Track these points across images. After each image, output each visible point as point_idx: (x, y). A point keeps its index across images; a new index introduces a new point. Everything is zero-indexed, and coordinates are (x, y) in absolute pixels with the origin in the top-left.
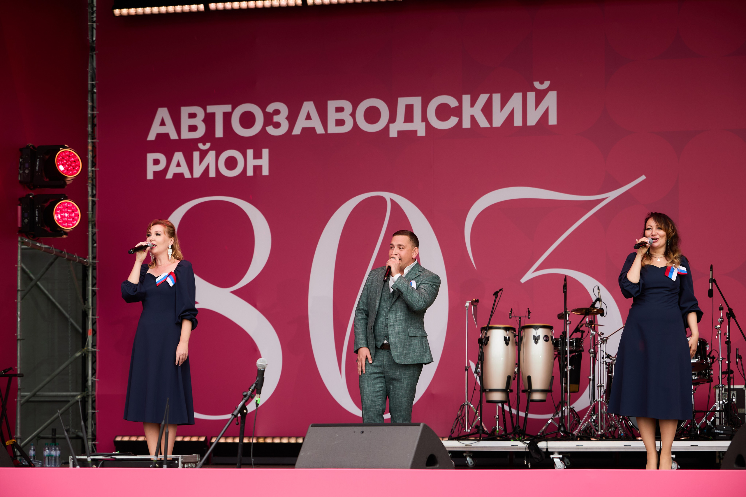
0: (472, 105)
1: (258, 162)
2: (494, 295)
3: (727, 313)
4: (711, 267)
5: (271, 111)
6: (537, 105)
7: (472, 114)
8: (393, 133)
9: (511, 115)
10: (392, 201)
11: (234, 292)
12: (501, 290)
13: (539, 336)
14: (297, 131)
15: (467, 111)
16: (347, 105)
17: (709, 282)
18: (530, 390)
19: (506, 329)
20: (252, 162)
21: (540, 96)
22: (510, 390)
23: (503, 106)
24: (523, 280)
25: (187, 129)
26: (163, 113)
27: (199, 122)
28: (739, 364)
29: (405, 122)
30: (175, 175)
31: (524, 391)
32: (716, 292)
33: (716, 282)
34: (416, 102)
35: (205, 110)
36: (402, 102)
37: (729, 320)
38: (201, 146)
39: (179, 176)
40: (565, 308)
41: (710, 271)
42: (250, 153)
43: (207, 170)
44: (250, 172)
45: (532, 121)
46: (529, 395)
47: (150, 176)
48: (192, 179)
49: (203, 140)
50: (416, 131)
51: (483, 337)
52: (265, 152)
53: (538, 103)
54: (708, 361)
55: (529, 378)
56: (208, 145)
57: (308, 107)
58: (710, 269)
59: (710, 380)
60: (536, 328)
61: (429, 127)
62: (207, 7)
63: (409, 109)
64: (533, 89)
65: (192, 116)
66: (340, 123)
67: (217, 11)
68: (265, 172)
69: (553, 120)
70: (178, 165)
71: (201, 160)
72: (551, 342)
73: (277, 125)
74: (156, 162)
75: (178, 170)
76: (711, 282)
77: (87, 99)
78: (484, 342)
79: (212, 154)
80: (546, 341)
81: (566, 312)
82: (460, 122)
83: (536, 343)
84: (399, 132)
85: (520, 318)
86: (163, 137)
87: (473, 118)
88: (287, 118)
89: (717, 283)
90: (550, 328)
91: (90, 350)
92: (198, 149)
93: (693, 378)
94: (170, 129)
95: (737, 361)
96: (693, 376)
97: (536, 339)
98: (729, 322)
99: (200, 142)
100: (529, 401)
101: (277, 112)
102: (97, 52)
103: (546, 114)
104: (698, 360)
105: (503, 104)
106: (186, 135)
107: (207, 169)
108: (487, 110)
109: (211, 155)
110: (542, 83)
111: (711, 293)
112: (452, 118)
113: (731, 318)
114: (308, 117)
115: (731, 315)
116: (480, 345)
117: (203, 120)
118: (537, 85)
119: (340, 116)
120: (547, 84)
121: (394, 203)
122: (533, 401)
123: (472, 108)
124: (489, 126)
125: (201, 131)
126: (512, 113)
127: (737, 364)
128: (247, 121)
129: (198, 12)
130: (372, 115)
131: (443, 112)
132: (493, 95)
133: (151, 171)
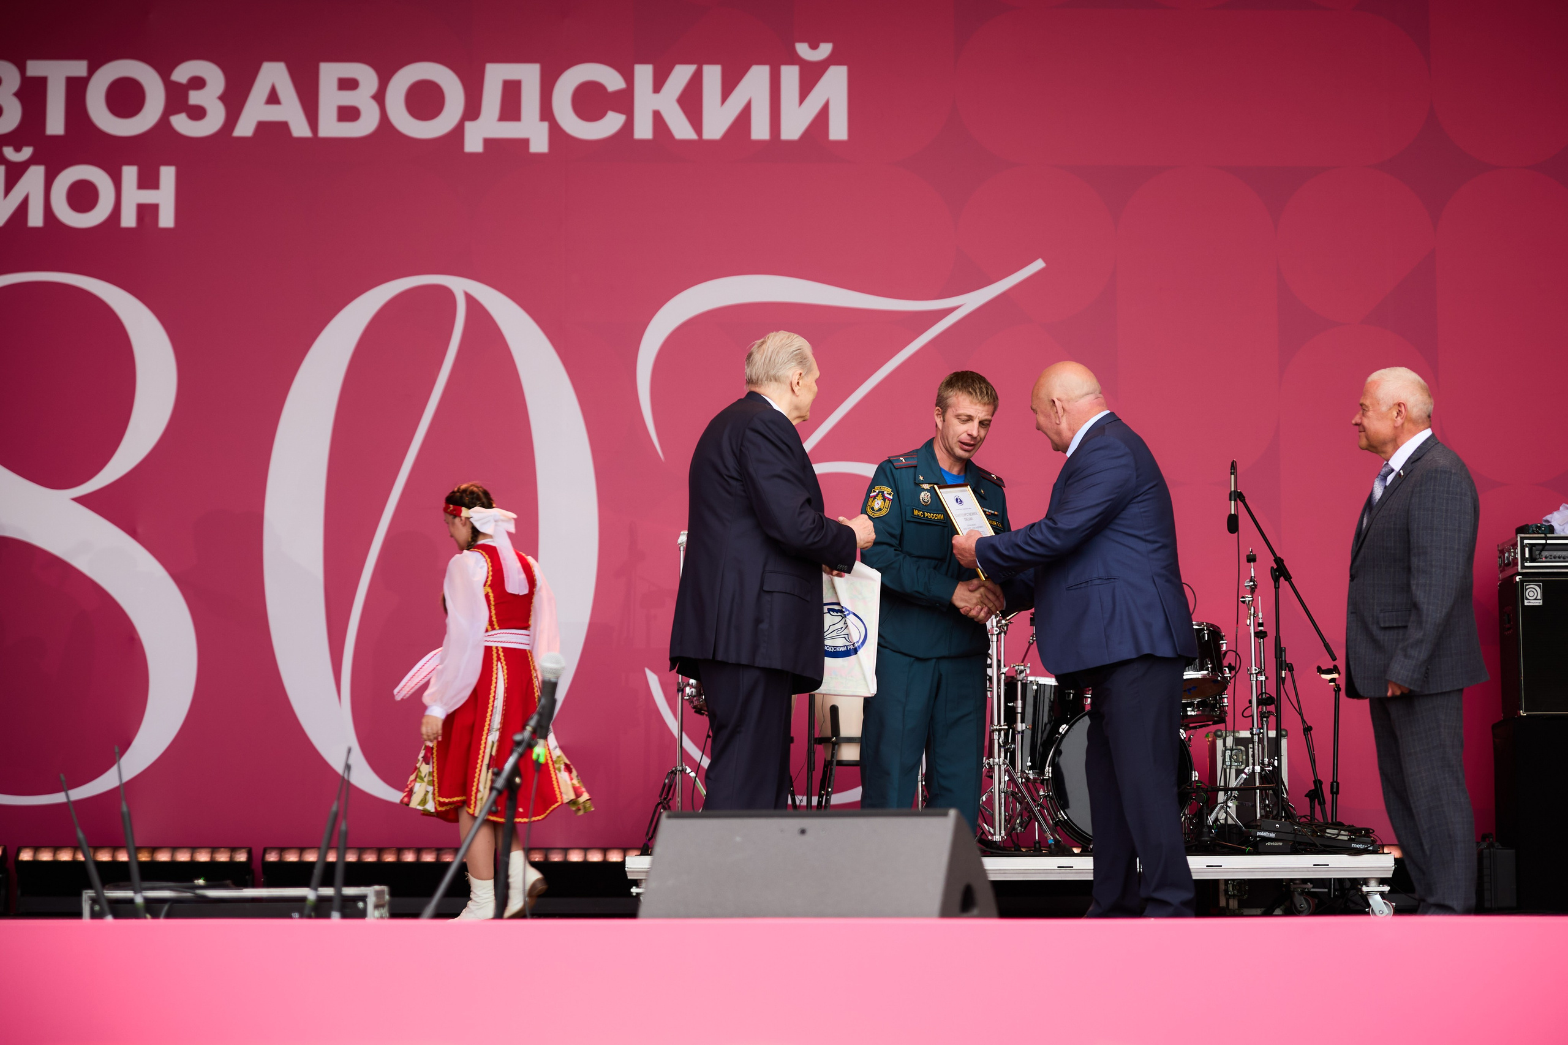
0: (657, 87)
1: (148, 197)
3: (1272, 568)
4: (1233, 465)
5: (184, 81)
6: (803, 95)
7: (656, 108)
8: (473, 144)
9: (745, 116)
10: (469, 298)
11: (83, 499)
14: (245, 128)
15: (645, 102)
16: (366, 75)
17: (1228, 498)
18: (835, 739)
20: (133, 196)
21: (811, 76)
27: (5, 97)
28: (1289, 682)
29: (501, 119)
31: (823, 740)
32: (1244, 520)
33: (1245, 500)
34: (529, 74)
35: (22, 70)
36: (496, 75)
37: (1277, 583)
38: (9, 152)
41: (1231, 474)
42: (130, 173)
43: (22, 210)
44: (129, 220)
45: (793, 127)
46: (833, 749)
49: (15, 139)
50: (525, 142)
52: (168, 175)
53: (805, 90)
54: (1226, 675)
55: (834, 710)
57: (274, 74)
58: (1231, 470)
59: (1223, 717)
61: (556, 132)
63: (512, 91)
64: (794, 59)
66: (348, 114)
68: (167, 219)
69: (838, 130)
71: (9, 185)
73: (197, 113)
76: (1233, 498)
79: (36, 173)
82: (629, 126)
84: (488, 142)
87: (657, 116)
88: (221, 98)
89: (1247, 501)
92: (4, 160)
93: (1189, 713)
95: (1283, 676)
96: (1188, 709)
98: (1277, 588)
99: (8, 145)
100: (835, 763)
101: (198, 83)
103: (823, 116)
104: (1208, 674)
105: (728, 88)
107: (23, 208)
108: (691, 102)
109: (34, 177)
110: (814, 46)
111: (1233, 524)
112: (611, 115)
113: (1282, 579)
114: (273, 98)
115: (1280, 572)
117: (17, 94)
118: (803, 50)
119: (348, 98)
120: (825, 50)
121: (473, 304)
122: (841, 763)
123: (656, 95)
124: (693, 136)
125: (11, 119)
126: (746, 110)
127: (1284, 684)
128: (126, 98)
130: (425, 100)
131: (590, 101)
132: (705, 68)
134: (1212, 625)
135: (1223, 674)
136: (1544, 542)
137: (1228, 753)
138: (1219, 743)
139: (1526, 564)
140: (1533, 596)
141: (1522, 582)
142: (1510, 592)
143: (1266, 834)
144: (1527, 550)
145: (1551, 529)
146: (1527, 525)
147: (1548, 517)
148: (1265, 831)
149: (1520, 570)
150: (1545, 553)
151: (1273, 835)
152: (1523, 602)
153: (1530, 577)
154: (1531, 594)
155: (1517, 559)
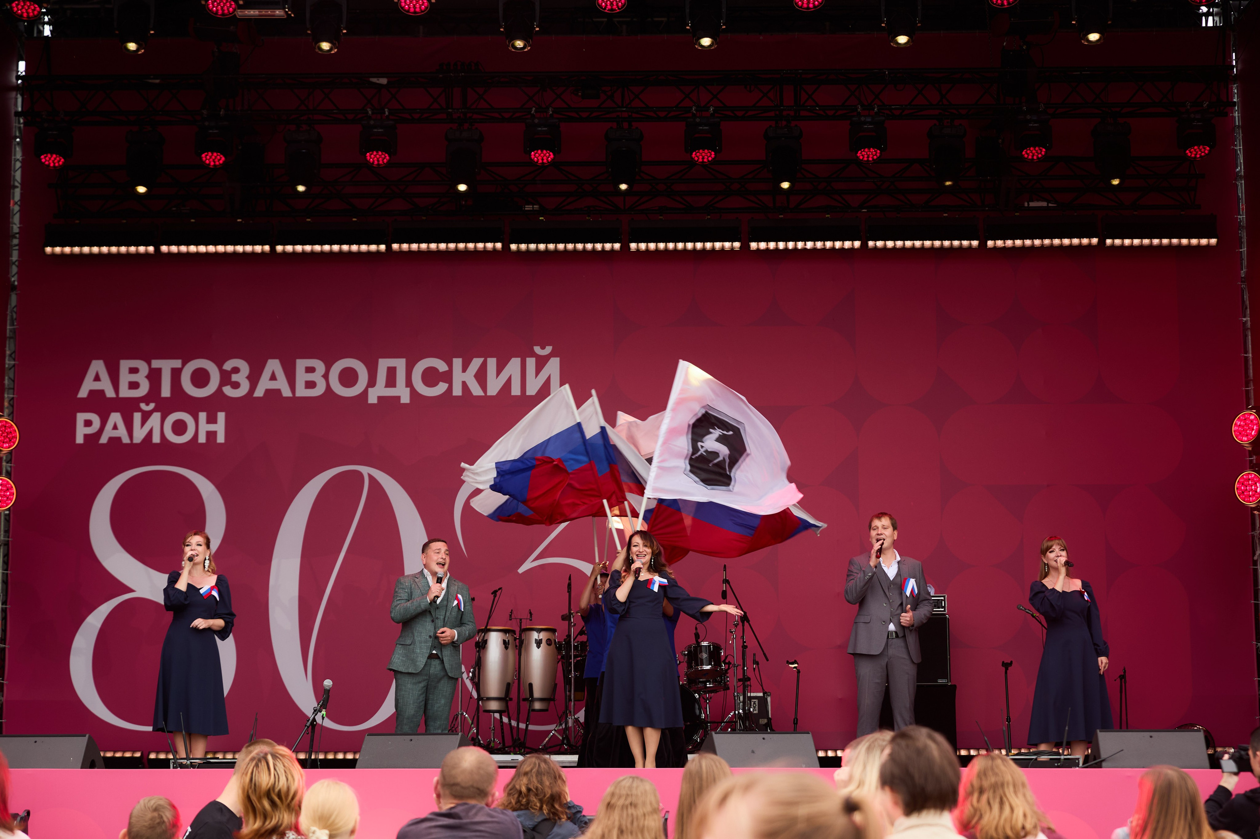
0: (464, 370)
1: (212, 427)
2: (492, 594)
4: (725, 567)
5: (229, 369)
6: (538, 372)
7: (464, 380)
8: (372, 399)
9: (509, 382)
10: (370, 476)
12: (500, 589)
13: (541, 640)
15: (458, 377)
16: (319, 366)
18: (531, 699)
19: (505, 631)
20: (204, 427)
21: (541, 363)
22: (509, 698)
23: (499, 372)
24: (521, 570)
25: (127, 385)
26: (98, 366)
27: (141, 378)
28: (757, 670)
29: (387, 386)
30: (111, 439)
31: (525, 700)
32: (729, 593)
33: (730, 583)
34: (400, 364)
35: (149, 364)
36: (384, 364)
37: (744, 624)
39: (115, 441)
40: (570, 609)
42: (203, 416)
43: (150, 434)
44: (202, 439)
45: (532, 390)
46: (530, 704)
47: (80, 440)
48: (132, 445)
49: (146, 399)
50: (399, 398)
51: (480, 640)
52: (221, 416)
53: (538, 370)
55: (530, 685)
57: (273, 365)
58: (724, 569)
59: (725, 688)
60: (539, 631)
61: (414, 393)
62: (157, 249)
63: (391, 372)
64: (533, 354)
65: (133, 371)
66: (310, 385)
67: (170, 254)
68: (221, 439)
70: (115, 427)
71: (143, 423)
72: (555, 646)
73: (236, 385)
74: (88, 423)
75: (115, 434)
76: (724, 582)
77: (5, 347)
78: (482, 645)
79: (156, 416)
80: (549, 644)
81: (570, 614)
82: (450, 389)
83: (538, 647)
84: (379, 398)
85: (521, 620)
86: (97, 395)
87: (464, 384)
88: (247, 377)
90: (553, 631)
92: (140, 410)
94: (105, 385)
95: (754, 667)
97: (538, 643)
98: (743, 626)
99: (143, 402)
100: (530, 710)
101: (236, 370)
102: (19, 292)
103: (547, 383)
104: (712, 667)
105: (499, 369)
106: (125, 392)
108: (481, 376)
110: (543, 348)
111: (724, 595)
112: (441, 384)
113: (746, 622)
114: (273, 377)
116: (478, 649)
117: (147, 377)
118: (537, 350)
119: (310, 377)
120: (548, 349)
121: (372, 479)
122: (534, 710)
123: (464, 374)
124: (482, 394)
125: (144, 389)
126: (509, 380)
127: (754, 671)
128: (200, 379)
129: (147, 254)
130: (348, 377)
131: (430, 376)
132: (489, 359)
133: (81, 433)
134: (716, 644)
135: (721, 666)
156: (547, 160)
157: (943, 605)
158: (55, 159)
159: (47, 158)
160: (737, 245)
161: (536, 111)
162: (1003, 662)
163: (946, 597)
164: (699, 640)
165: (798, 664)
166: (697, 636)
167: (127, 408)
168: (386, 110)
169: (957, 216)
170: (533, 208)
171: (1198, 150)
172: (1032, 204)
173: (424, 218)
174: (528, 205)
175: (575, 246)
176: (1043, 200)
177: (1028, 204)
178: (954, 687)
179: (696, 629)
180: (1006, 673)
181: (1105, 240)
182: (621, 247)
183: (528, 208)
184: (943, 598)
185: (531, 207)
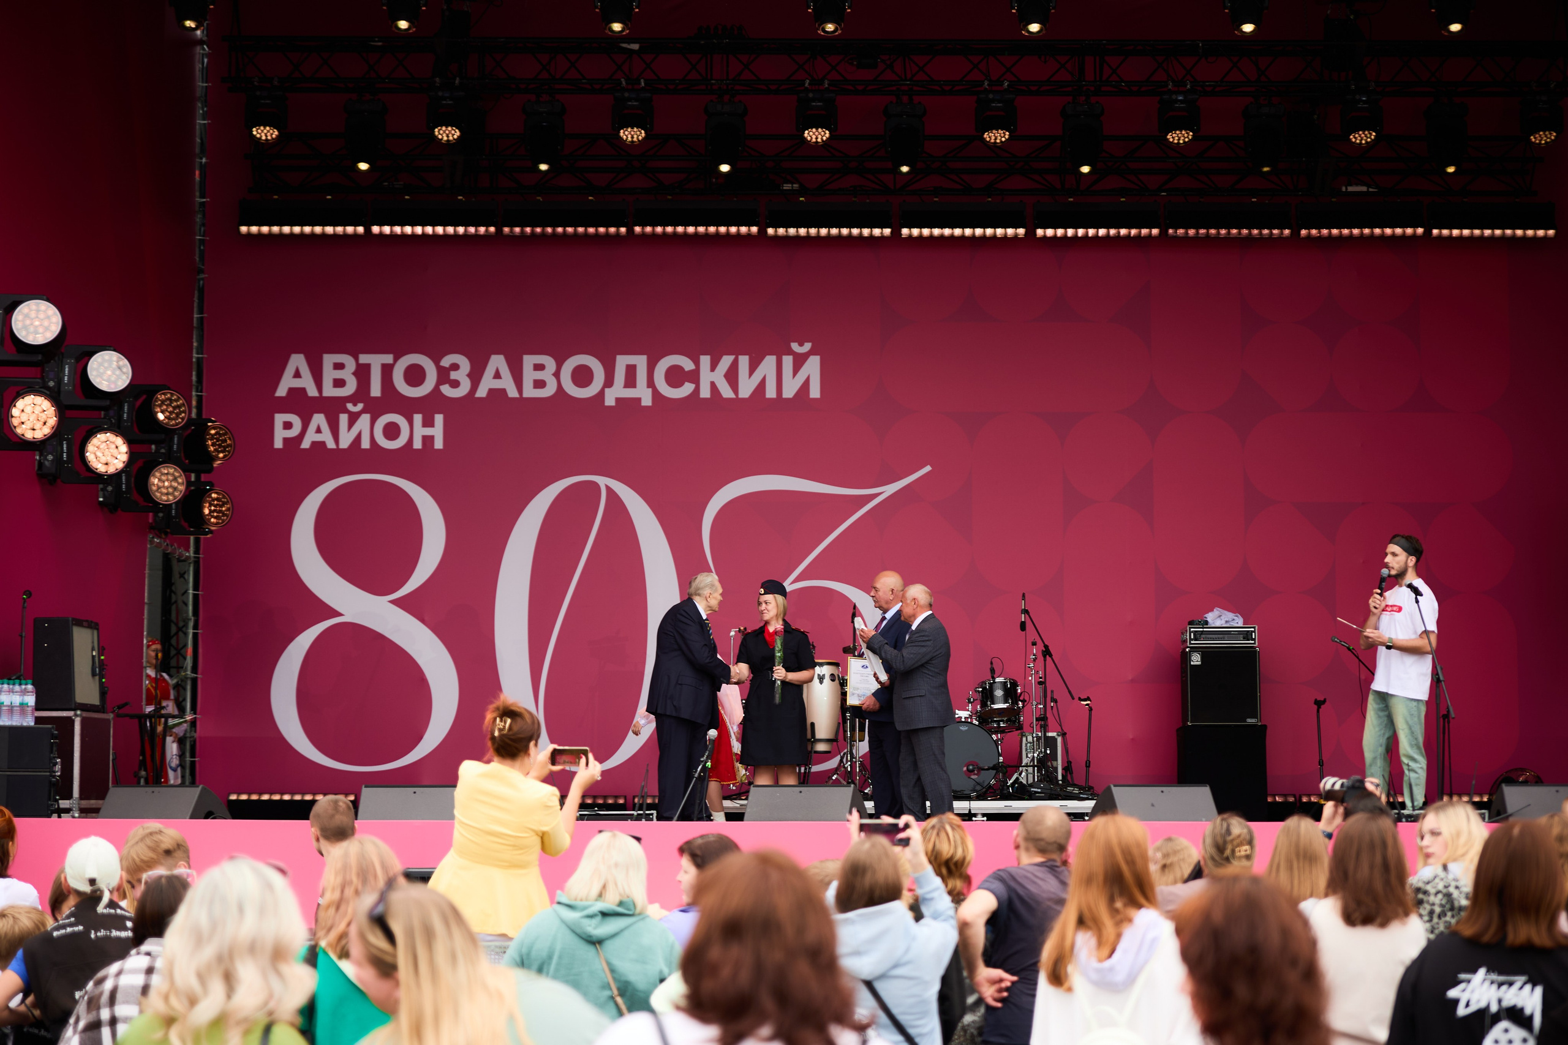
0: (713, 369)
1: (428, 431)
3: (1042, 650)
4: (1024, 595)
5: (447, 366)
6: (796, 371)
7: (712, 380)
8: (610, 401)
9: (762, 384)
10: (608, 487)
11: (395, 602)
13: (824, 675)
15: (706, 377)
16: (549, 362)
21: (799, 361)
23: (752, 371)
25: (331, 383)
26: (298, 361)
27: (348, 374)
28: (1055, 709)
29: (625, 387)
30: (314, 444)
32: (1029, 624)
34: (640, 361)
35: (357, 359)
36: (622, 361)
37: (1045, 659)
38: (350, 406)
39: (318, 446)
41: (1022, 600)
42: (418, 418)
44: (418, 444)
45: (789, 392)
47: (278, 444)
48: (338, 451)
49: (353, 399)
50: (639, 400)
52: (439, 419)
53: (796, 370)
55: (813, 725)
56: (360, 406)
57: (497, 362)
59: (1020, 727)
61: (656, 394)
62: (368, 230)
63: (631, 370)
64: (790, 352)
65: (339, 366)
66: (539, 384)
67: (382, 236)
68: (439, 444)
69: (815, 392)
70: (319, 431)
71: (351, 425)
72: (838, 682)
73: (455, 384)
74: (288, 426)
75: (318, 438)
76: (1023, 612)
77: (192, 338)
79: (365, 418)
80: (833, 680)
82: (697, 390)
83: (821, 682)
84: (618, 400)
86: (297, 393)
87: (713, 384)
88: (468, 375)
89: (1030, 614)
90: (836, 664)
91: (189, 676)
92: (346, 411)
93: (1001, 725)
94: (307, 382)
95: (1052, 705)
97: (821, 679)
98: (1045, 661)
99: (349, 402)
100: (813, 752)
101: (455, 367)
103: (806, 384)
104: (1009, 705)
105: (752, 370)
106: (329, 391)
107: (358, 438)
108: (732, 376)
109: (365, 420)
110: (801, 345)
111: (1023, 626)
112: (687, 384)
113: (1048, 656)
114: (497, 376)
115: (1047, 652)
117: (354, 374)
118: (795, 346)
119: (539, 375)
120: (807, 346)
121: (610, 491)
123: (712, 373)
124: (734, 396)
125: (351, 388)
126: (763, 381)
127: (1052, 709)
128: (415, 376)
129: (355, 235)
130: (582, 376)
131: (675, 377)
132: (740, 357)
133: (280, 437)
134: (1013, 680)
135: (1018, 705)
136: (1202, 630)
137: (1029, 745)
138: (1024, 739)
139: (1192, 642)
140: (1196, 659)
141: (1190, 651)
142: (1185, 657)
143: (1036, 790)
144: (1192, 634)
145: (1207, 623)
146: (1193, 620)
147: (1206, 615)
148: (1035, 788)
149: (1189, 645)
150: (1203, 636)
151: (1039, 790)
152: (1190, 663)
153: (1194, 649)
154: (1195, 658)
155: (1187, 639)
156: (822, 139)
157: (1254, 637)
158: (268, 131)
159: (259, 131)
160: (1021, 231)
161: (809, 84)
162: (1316, 699)
163: (1257, 628)
164: (995, 676)
165: (1091, 701)
166: (993, 671)
167: (332, 408)
168: (642, 81)
169: (1267, 202)
170: (792, 187)
171: (1543, 136)
172: (1350, 189)
173: (669, 197)
174: (787, 183)
175: (840, 231)
176: (1363, 184)
177: (1346, 189)
178: (1264, 728)
179: (992, 663)
180: (1318, 711)
181: (1432, 230)
182: (892, 232)
183: (787, 187)
184: (1253, 629)
185: (790, 185)
